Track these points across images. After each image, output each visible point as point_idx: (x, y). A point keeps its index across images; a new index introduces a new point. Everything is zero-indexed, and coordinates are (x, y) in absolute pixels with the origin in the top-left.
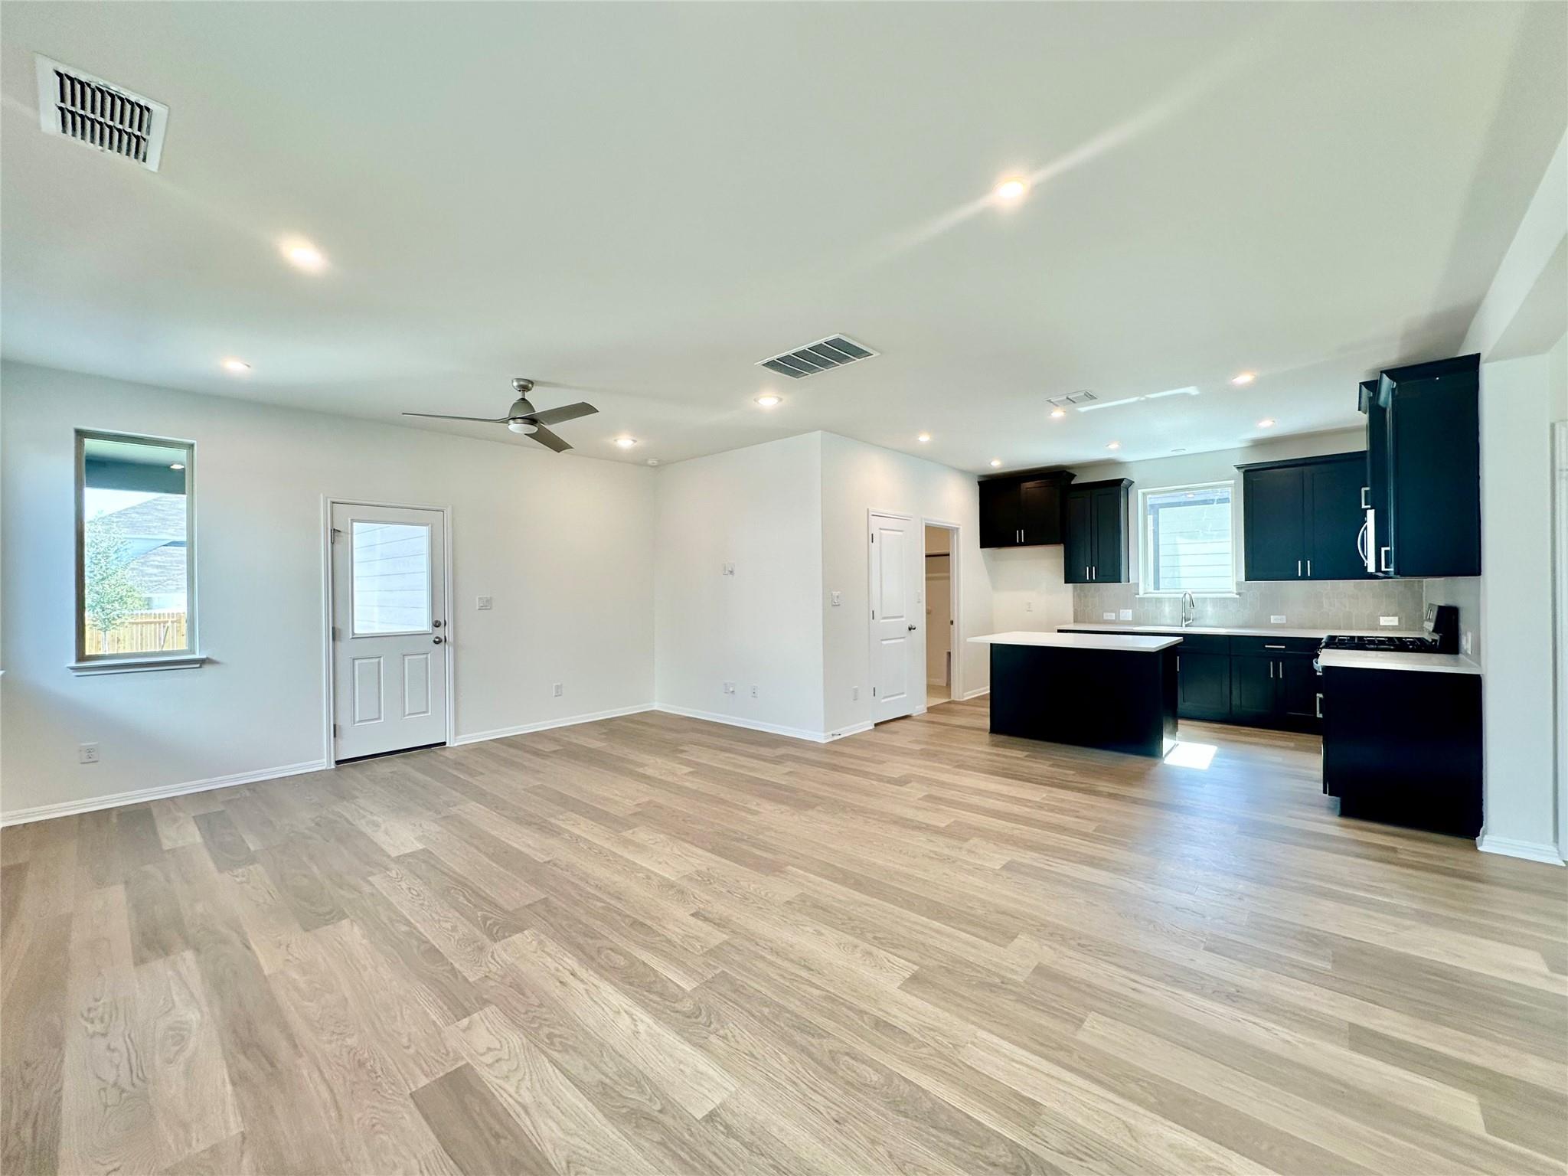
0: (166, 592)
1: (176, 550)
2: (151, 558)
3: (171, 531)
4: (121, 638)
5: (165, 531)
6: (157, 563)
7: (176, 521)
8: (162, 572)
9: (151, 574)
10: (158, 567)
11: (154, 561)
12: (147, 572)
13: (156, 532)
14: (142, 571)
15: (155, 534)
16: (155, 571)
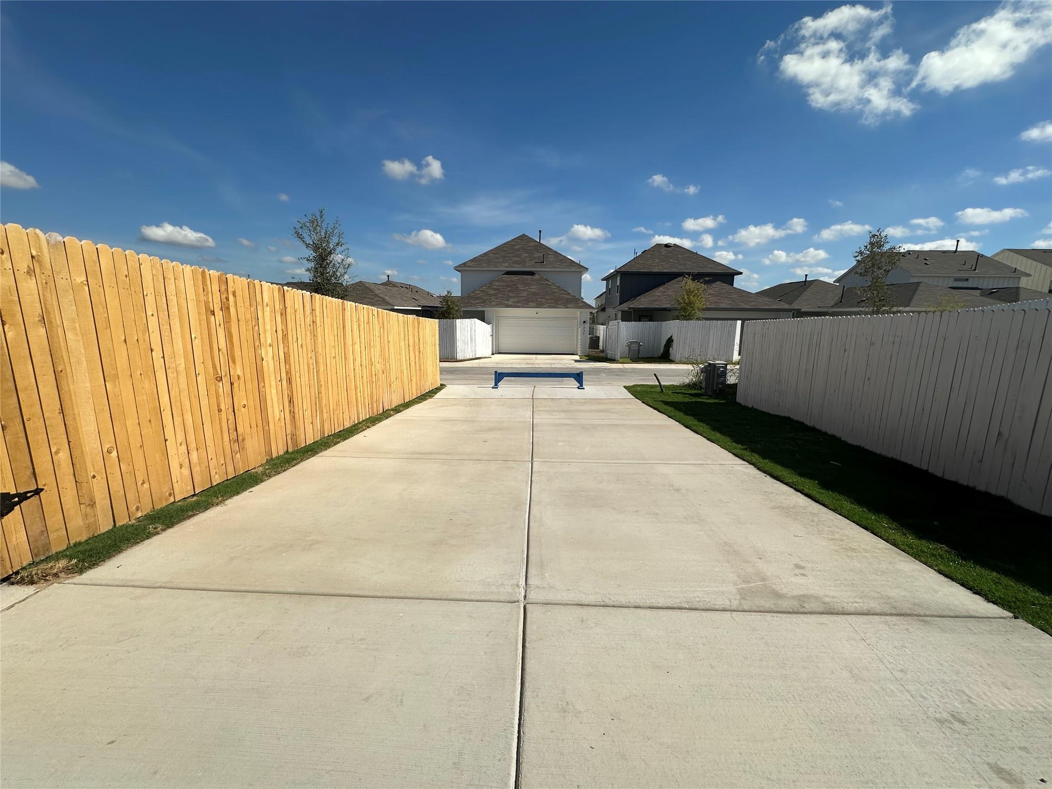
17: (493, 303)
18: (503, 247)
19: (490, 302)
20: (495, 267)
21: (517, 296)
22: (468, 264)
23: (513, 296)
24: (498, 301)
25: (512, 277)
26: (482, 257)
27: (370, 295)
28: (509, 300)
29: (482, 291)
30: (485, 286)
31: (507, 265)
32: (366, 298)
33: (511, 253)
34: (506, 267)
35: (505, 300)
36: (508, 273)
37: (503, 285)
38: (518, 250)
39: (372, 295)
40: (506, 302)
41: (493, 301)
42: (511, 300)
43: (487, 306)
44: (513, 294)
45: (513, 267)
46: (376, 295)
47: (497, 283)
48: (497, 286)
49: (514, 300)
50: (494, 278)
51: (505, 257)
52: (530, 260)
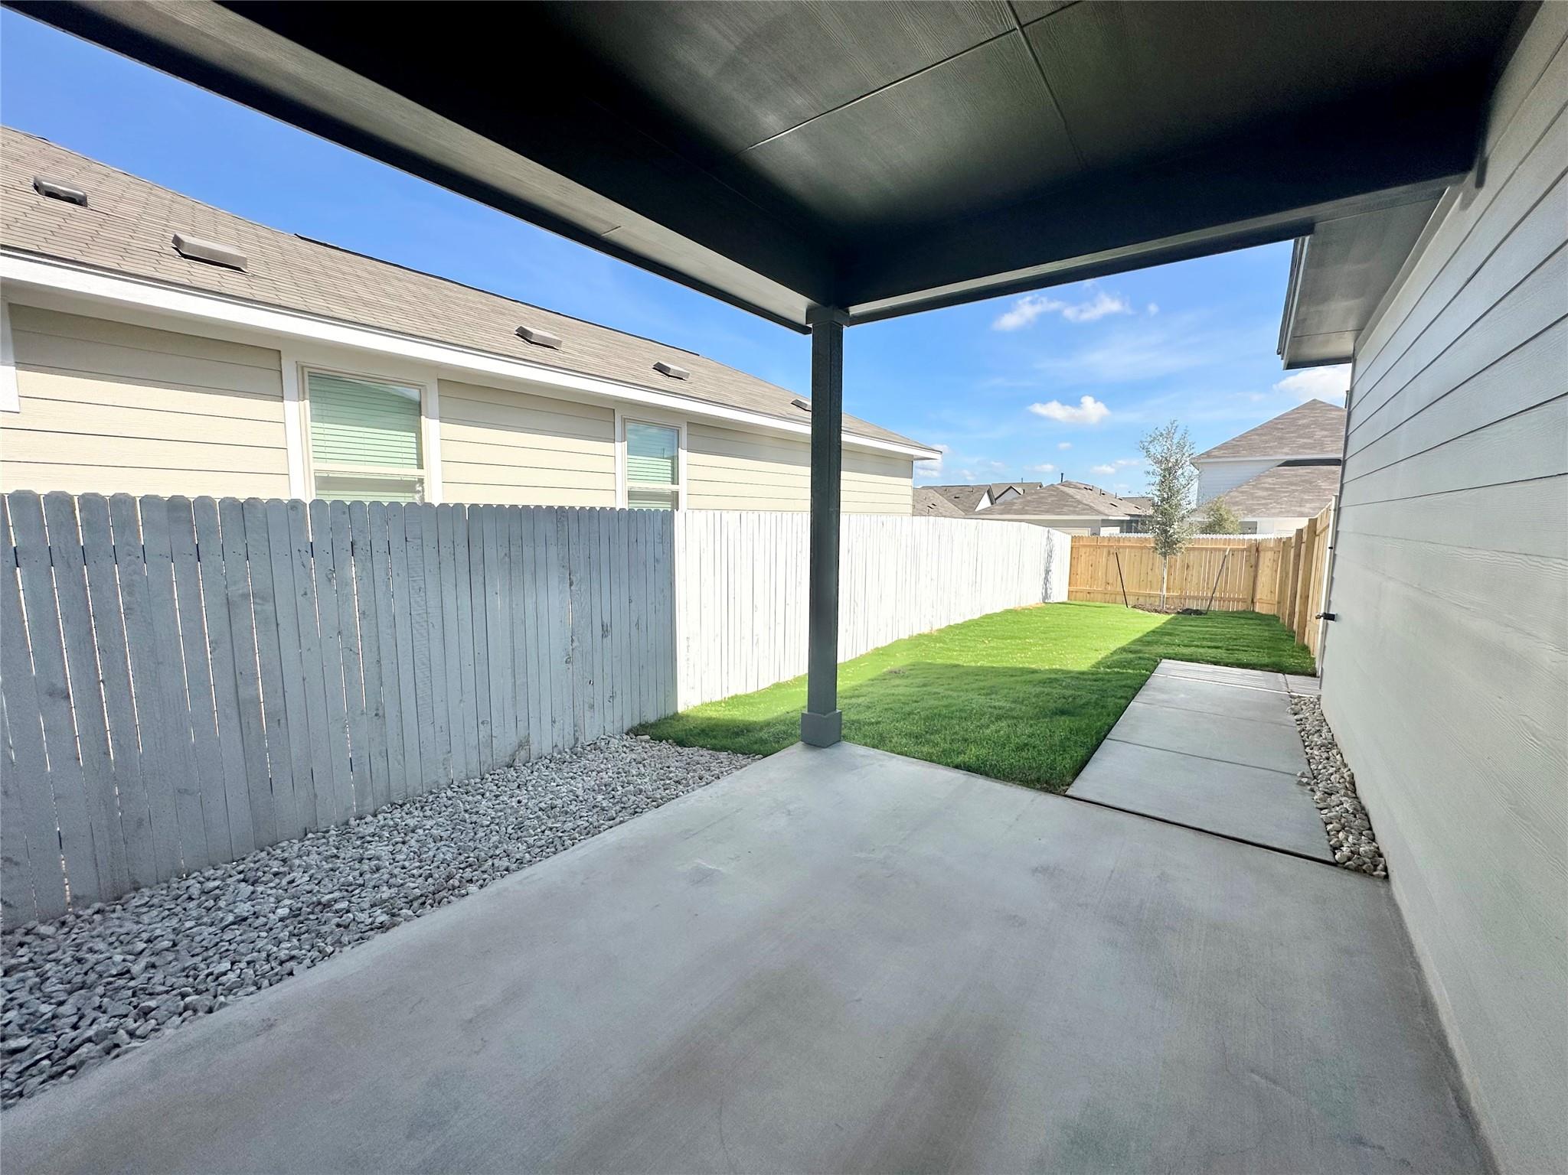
0: (1269, 516)
1: (1289, 470)
2: (1263, 481)
3: (1286, 450)
4: (1191, 564)
5: (1280, 450)
6: (1267, 486)
7: (1293, 439)
8: (1271, 495)
9: (1260, 497)
10: (1267, 489)
11: (1264, 483)
12: (1256, 495)
13: (1271, 453)
14: (1252, 494)
15: (1271, 455)
16: (1265, 494)
17: (1273, 511)
18: (1277, 424)
19: (1268, 509)
20: (1264, 455)
21: (1319, 499)
22: (1213, 454)
23: (1312, 500)
24: (1281, 508)
25: (1298, 470)
26: (1238, 441)
27: (1071, 501)
28: (1304, 506)
29: (1242, 492)
30: (1247, 483)
31: (1288, 451)
32: (1065, 505)
33: (1292, 432)
34: (1287, 454)
35: (1295, 506)
36: (1288, 463)
37: (1284, 483)
38: (1307, 426)
39: (1072, 502)
40: (1298, 509)
41: (1272, 508)
42: (1308, 505)
43: (1261, 514)
44: (1309, 496)
45: (1300, 454)
46: (1079, 502)
47: (1269, 480)
48: (1270, 484)
49: (1313, 505)
50: (1263, 472)
51: (1281, 438)
52: (1332, 441)
